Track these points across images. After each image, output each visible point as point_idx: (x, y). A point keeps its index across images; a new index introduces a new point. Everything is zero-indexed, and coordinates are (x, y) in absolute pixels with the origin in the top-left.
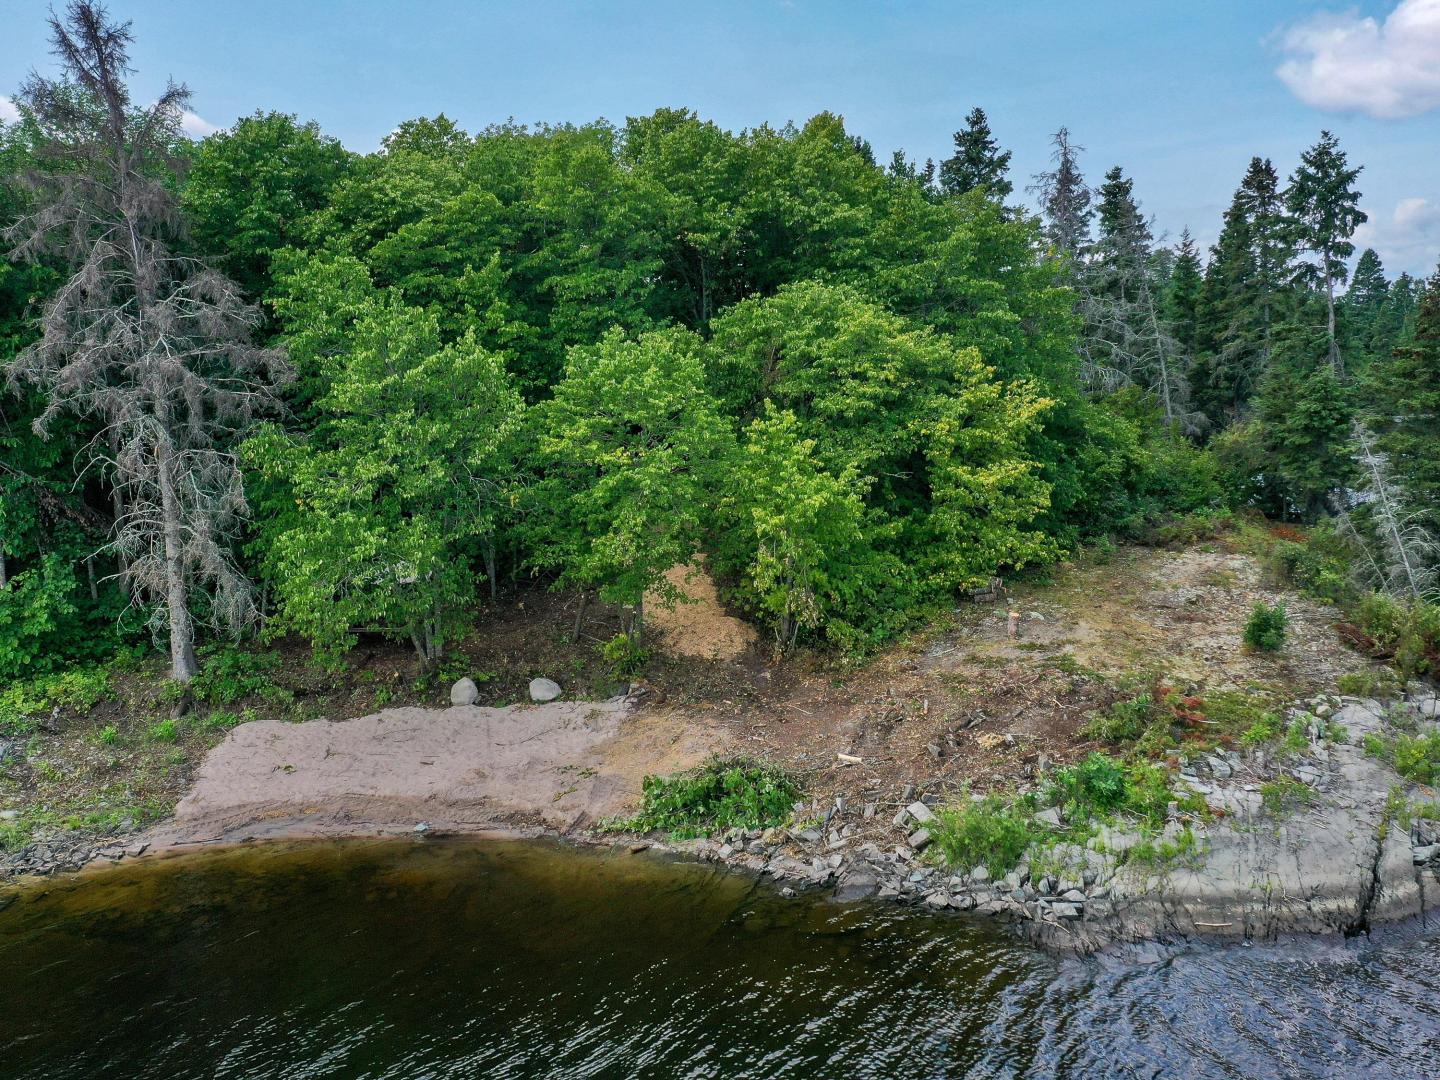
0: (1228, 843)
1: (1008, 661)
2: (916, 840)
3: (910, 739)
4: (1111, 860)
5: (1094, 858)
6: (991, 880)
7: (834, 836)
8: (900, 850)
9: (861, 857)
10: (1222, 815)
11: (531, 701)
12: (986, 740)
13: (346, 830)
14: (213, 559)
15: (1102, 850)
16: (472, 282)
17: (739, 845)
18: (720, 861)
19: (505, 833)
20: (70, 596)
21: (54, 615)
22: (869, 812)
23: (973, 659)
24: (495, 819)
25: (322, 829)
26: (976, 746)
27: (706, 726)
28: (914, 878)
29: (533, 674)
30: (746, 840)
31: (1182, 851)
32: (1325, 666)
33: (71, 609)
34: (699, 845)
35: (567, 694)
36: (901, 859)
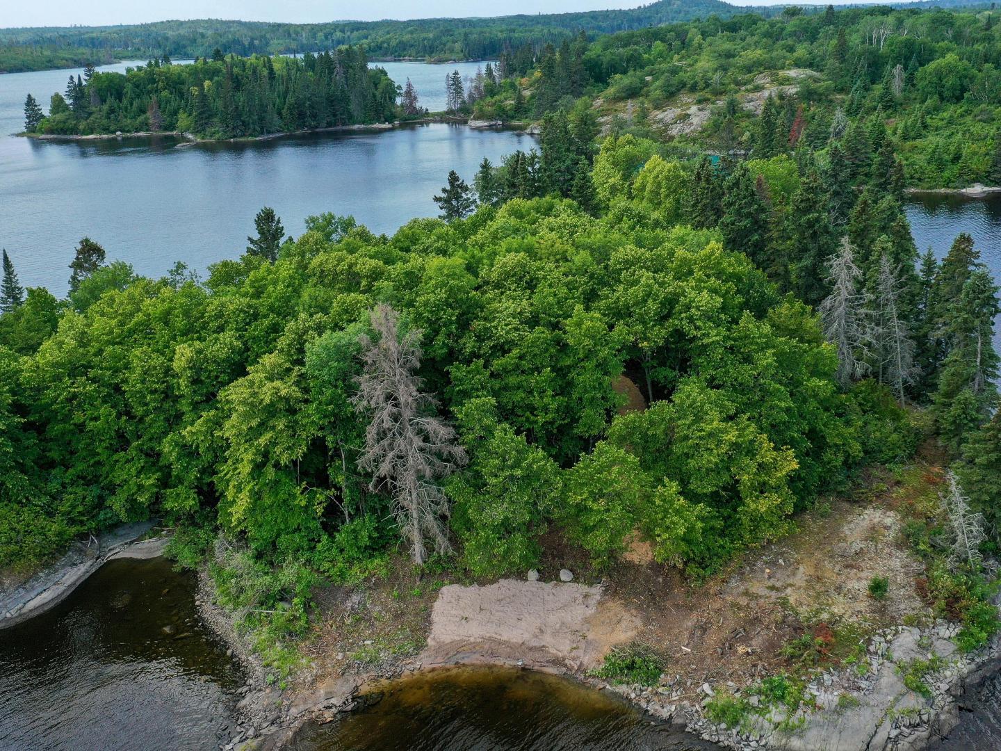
0: (818, 724)
1: (761, 597)
2: (704, 703)
3: (712, 639)
4: (772, 726)
5: (766, 724)
6: (726, 730)
7: (674, 694)
8: (697, 706)
9: (682, 708)
10: (820, 708)
11: (561, 581)
12: (741, 649)
13: (492, 661)
14: (434, 527)
15: (770, 721)
16: (537, 382)
17: (638, 692)
18: (630, 700)
19: (551, 670)
20: (376, 529)
21: (370, 537)
22: (689, 684)
23: (746, 593)
24: (548, 661)
25: (483, 658)
26: (736, 651)
27: (632, 615)
28: (700, 724)
29: (563, 566)
30: (641, 691)
31: (799, 727)
32: (902, 606)
33: (376, 535)
34: (623, 689)
35: (576, 580)
36: (697, 711)
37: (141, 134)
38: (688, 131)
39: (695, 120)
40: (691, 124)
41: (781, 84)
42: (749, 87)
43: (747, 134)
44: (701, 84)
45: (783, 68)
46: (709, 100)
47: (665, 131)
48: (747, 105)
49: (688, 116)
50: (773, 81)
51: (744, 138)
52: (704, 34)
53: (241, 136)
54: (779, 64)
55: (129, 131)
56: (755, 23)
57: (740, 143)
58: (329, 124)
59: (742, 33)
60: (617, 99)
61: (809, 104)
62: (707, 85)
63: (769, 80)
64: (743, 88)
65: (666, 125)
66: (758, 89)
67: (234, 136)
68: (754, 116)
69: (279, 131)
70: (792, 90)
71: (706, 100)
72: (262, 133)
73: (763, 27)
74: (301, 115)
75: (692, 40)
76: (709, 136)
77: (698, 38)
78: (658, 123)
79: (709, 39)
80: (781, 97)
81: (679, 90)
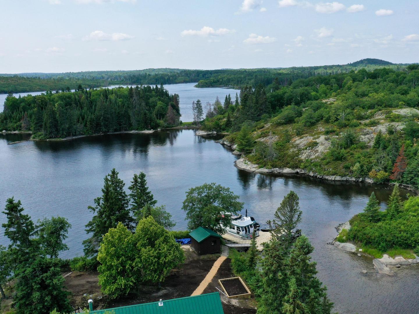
37: (16, 132)
38: (313, 157)
39: (320, 148)
40: (317, 151)
41: (393, 121)
42: (367, 121)
43: (358, 165)
44: (333, 118)
45: (397, 106)
46: (334, 131)
47: (297, 155)
48: (363, 137)
49: (316, 144)
50: (387, 118)
51: (355, 168)
52: (354, 80)
53: (55, 138)
54: (394, 103)
55: (10, 130)
56: (387, 74)
57: (352, 172)
58: (116, 130)
59: (379, 79)
60: (279, 124)
61: (412, 140)
62: (337, 120)
63: (384, 116)
64: (363, 122)
65: (300, 150)
66: (374, 124)
67: (50, 138)
68: (367, 147)
69: (82, 134)
70: (400, 126)
71: (333, 132)
72: (69, 136)
73: (392, 76)
74: (98, 125)
75: (346, 84)
76: (328, 163)
77: (350, 82)
78: (295, 147)
79: (356, 83)
80: (391, 132)
81: (318, 121)
